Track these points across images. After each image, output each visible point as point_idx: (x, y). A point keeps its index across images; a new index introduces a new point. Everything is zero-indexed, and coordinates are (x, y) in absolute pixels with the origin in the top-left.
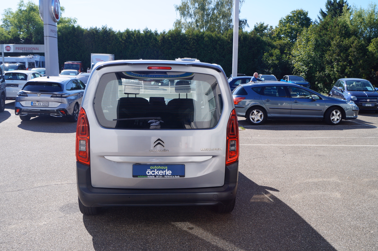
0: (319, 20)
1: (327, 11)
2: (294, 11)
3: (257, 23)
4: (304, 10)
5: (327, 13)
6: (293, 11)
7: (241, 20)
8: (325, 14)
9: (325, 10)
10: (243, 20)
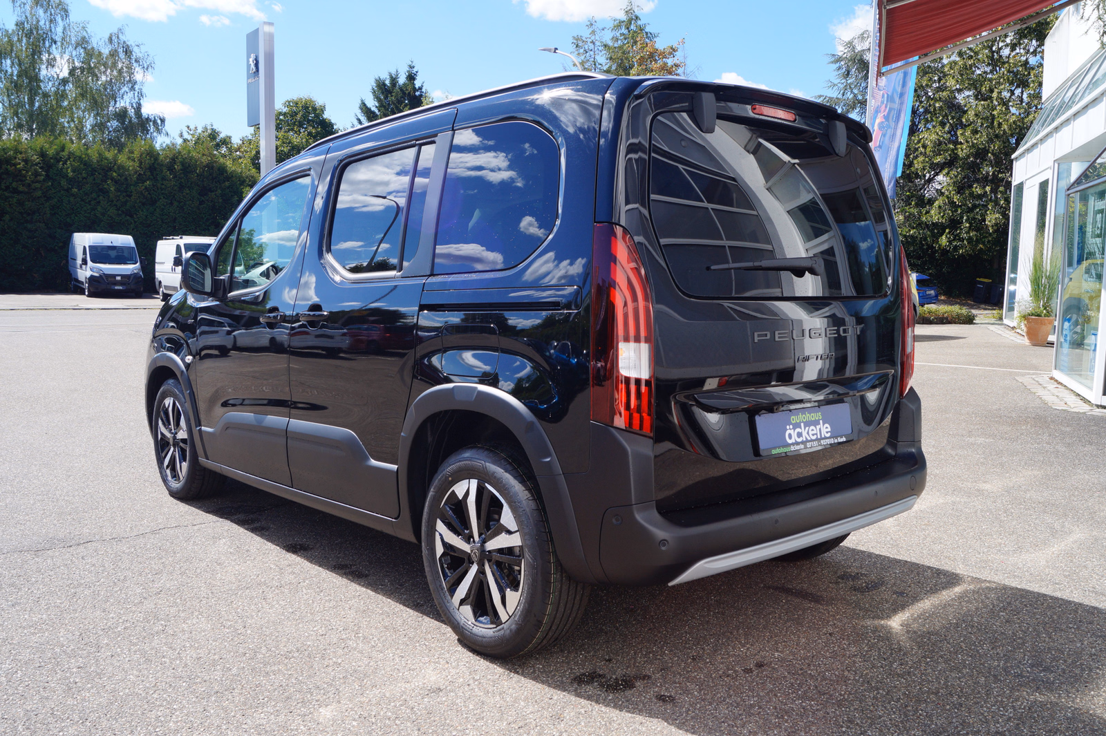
1: (377, 107)
2: (292, 101)
3: (188, 127)
4: (314, 99)
5: (376, 111)
6: (289, 102)
7: (148, 117)
8: (373, 113)
10: (154, 117)
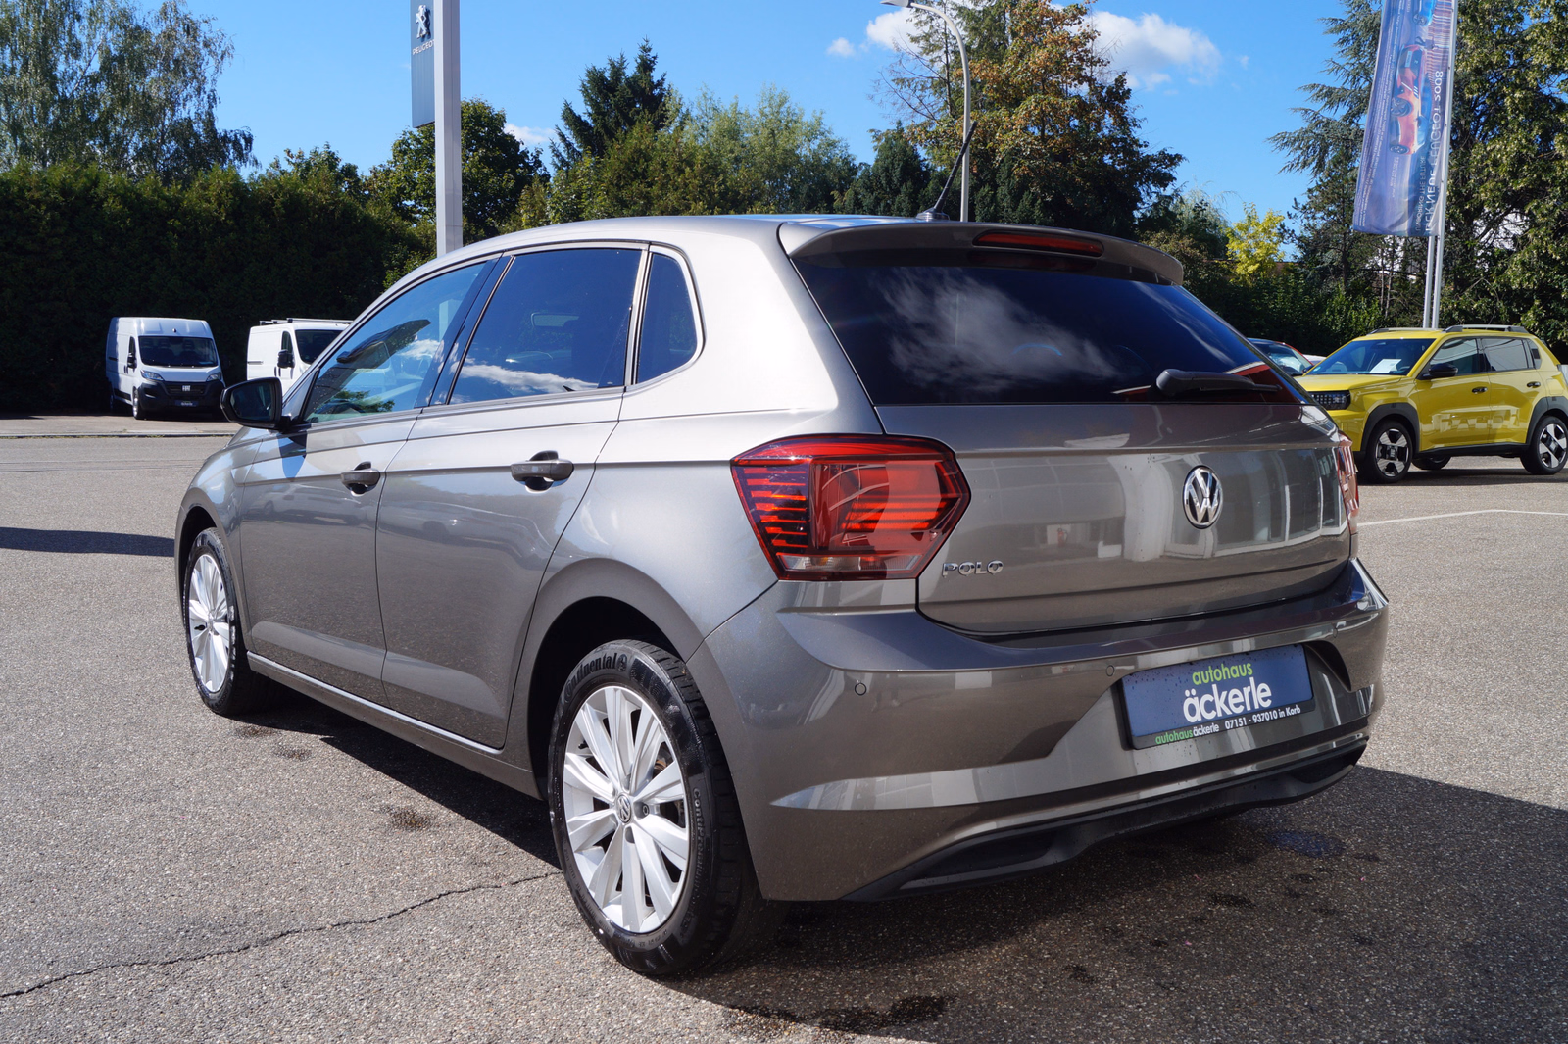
0: (563, 145)
1: (590, 114)
4: (487, 102)
5: (590, 121)
7: (226, 136)
9: (582, 109)
10: (236, 136)
